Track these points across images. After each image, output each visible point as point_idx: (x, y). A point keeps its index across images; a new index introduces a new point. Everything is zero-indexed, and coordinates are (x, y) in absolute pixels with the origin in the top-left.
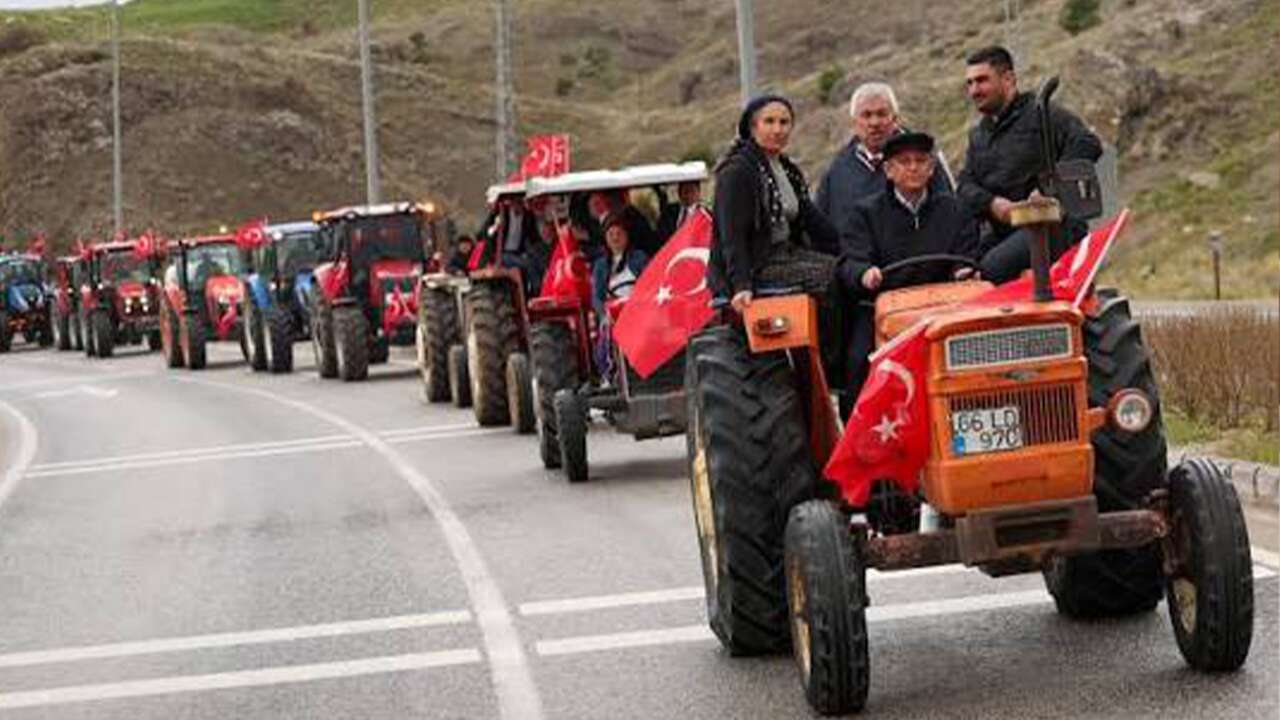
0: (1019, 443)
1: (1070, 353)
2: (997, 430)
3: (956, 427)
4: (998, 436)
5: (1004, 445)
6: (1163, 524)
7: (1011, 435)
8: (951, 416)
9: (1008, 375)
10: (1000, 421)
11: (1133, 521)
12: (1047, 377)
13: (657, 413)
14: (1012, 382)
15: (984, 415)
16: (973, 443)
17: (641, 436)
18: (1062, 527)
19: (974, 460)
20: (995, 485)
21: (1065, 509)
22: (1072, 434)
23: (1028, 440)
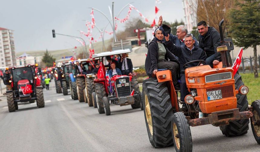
0: (221, 98)
1: (231, 78)
2: (217, 95)
3: (208, 95)
4: (217, 96)
5: (218, 98)
6: (252, 114)
7: (220, 96)
8: (207, 92)
9: (219, 83)
10: (217, 93)
11: (245, 114)
12: (226, 83)
13: (125, 100)
14: (219, 85)
15: (214, 92)
16: (212, 98)
17: (121, 105)
18: (231, 115)
19: (212, 102)
20: (217, 107)
21: (232, 111)
22: (232, 95)
23: (223, 97)
